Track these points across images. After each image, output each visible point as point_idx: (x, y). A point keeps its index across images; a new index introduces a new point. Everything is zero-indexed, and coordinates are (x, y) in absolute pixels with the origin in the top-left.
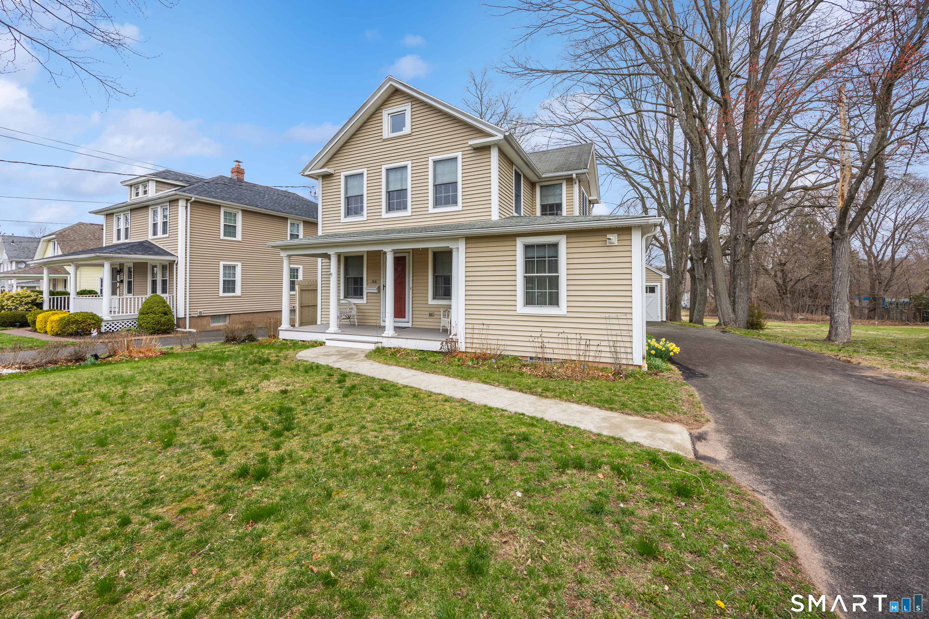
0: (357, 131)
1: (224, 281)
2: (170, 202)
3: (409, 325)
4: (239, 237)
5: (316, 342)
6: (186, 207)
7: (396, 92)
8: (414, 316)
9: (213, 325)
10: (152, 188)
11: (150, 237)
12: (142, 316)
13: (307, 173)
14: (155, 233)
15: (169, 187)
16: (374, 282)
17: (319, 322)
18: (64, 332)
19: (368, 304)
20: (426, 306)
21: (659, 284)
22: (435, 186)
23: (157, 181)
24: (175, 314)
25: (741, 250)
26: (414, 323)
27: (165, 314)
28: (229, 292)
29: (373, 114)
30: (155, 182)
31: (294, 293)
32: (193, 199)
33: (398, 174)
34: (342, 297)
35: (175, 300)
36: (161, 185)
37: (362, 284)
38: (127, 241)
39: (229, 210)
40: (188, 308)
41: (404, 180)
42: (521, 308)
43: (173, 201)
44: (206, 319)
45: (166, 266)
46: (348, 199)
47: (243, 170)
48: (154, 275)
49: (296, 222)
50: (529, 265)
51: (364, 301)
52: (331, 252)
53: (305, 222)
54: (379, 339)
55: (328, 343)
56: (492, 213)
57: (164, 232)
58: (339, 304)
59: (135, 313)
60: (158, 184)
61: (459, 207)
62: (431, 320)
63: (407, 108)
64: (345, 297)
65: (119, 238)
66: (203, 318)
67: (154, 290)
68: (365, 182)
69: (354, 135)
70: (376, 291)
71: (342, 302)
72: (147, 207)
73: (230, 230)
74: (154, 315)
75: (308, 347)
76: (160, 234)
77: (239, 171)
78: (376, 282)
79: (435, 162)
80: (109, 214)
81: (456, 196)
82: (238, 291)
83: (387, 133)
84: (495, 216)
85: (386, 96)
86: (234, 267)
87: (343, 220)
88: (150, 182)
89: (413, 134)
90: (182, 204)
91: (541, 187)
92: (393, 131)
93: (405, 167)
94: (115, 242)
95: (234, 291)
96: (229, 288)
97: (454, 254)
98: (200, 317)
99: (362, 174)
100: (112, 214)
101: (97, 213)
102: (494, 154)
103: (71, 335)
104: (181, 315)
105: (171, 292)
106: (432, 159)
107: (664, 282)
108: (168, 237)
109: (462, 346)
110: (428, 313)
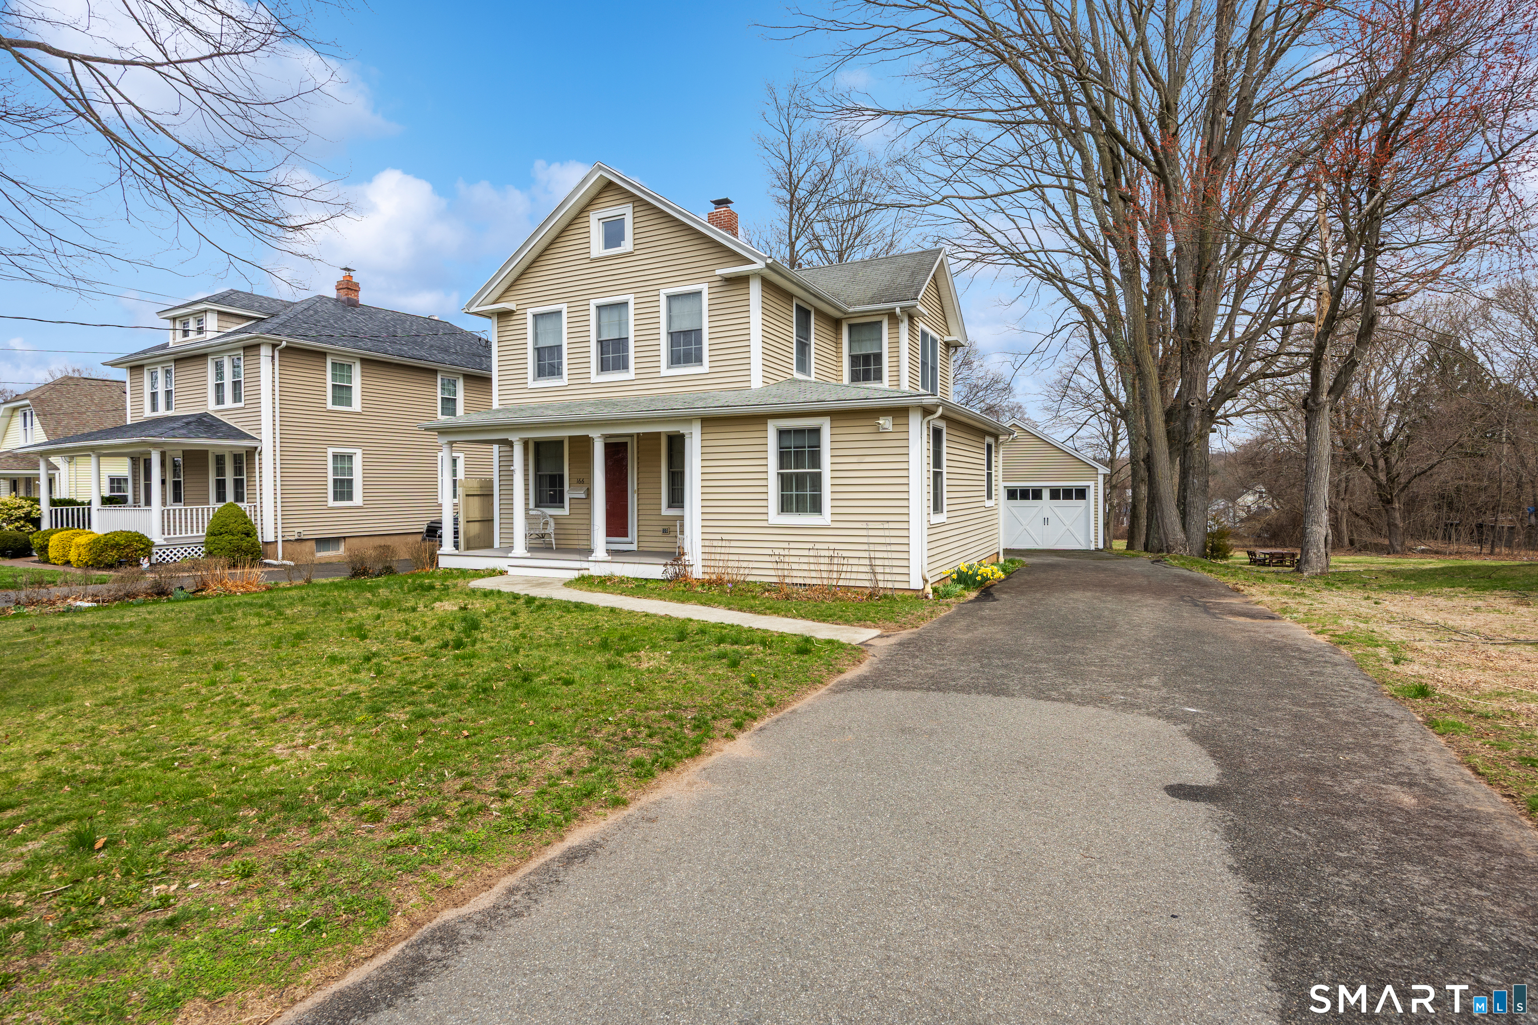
0: (552, 243)
1: (335, 481)
2: (246, 348)
3: (634, 547)
4: (357, 405)
5: (494, 571)
6: (273, 357)
7: (608, 187)
8: (641, 533)
9: (319, 554)
10: (212, 323)
11: (211, 406)
12: (212, 538)
13: (474, 309)
14: (220, 400)
15: (238, 321)
16: (581, 482)
17: (497, 545)
18: (99, 563)
19: (572, 516)
20: (658, 518)
21: (1091, 484)
22: (671, 334)
23: (220, 313)
24: (259, 534)
25: (1195, 426)
26: (641, 544)
27: (248, 535)
28: (342, 499)
29: (576, 218)
30: (216, 316)
31: (456, 501)
32: (284, 344)
33: (615, 314)
34: (532, 505)
35: (259, 513)
36: (226, 318)
37: (562, 485)
38: (170, 413)
39: (340, 360)
40: (279, 526)
41: (622, 324)
42: (775, 517)
43: (252, 348)
44: (309, 544)
45: (241, 455)
46: (539, 351)
47: (357, 285)
48: (220, 471)
49: (452, 377)
50: (784, 458)
51: (566, 511)
52: (514, 437)
53: (467, 377)
54: (585, 565)
55: (512, 571)
56: (752, 378)
57: (237, 398)
58: (528, 517)
59: (201, 534)
60: (221, 317)
61: (705, 368)
62: (665, 539)
63: (627, 211)
64: (537, 506)
65: (154, 408)
66: (304, 544)
67: (221, 497)
68: (565, 325)
69: (546, 249)
70: (583, 496)
71: (531, 512)
72: (204, 356)
73: (342, 393)
74: (231, 537)
75: (483, 577)
76: (229, 403)
77: (349, 286)
78: (583, 482)
79: (670, 298)
80: (136, 367)
81: (700, 350)
82: (358, 498)
83: (597, 248)
84: (757, 382)
85: (594, 192)
86: (350, 457)
87: (531, 384)
88: (209, 314)
89: (637, 253)
90: (265, 351)
91: (851, 327)
92: (607, 245)
93: (626, 304)
94: (148, 413)
95: (350, 497)
96: (342, 493)
97: (687, 441)
98: (300, 540)
99: (559, 313)
100: (141, 367)
101: (114, 364)
102: (755, 290)
103: (110, 566)
104: (270, 537)
105: (252, 499)
106: (665, 292)
107: (1101, 479)
108: (243, 408)
109: (697, 572)
110: (661, 528)
